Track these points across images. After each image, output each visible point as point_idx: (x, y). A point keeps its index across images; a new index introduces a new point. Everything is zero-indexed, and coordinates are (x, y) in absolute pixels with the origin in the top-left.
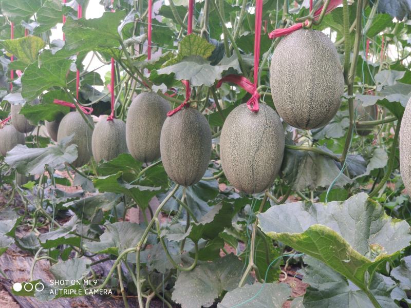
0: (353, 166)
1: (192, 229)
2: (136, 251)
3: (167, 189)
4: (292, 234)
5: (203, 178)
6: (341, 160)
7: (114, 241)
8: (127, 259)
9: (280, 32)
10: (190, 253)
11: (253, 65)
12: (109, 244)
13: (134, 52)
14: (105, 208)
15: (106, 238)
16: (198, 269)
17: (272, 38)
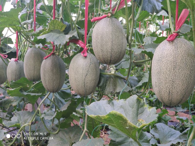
0: (132, 82)
1: (57, 114)
2: (29, 125)
3: (44, 94)
4: (101, 116)
5: (62, 88)
6: (126, 79)
7: (18, 120)
8: (25, 129)
9: (96, 19)
10: (56, 125)
11: (84, 34)
12: (15, 122)
13: (28, 28)
14: (14, 104)
15: (14, 119)
16: (60, 133)
17: (92, 22)
